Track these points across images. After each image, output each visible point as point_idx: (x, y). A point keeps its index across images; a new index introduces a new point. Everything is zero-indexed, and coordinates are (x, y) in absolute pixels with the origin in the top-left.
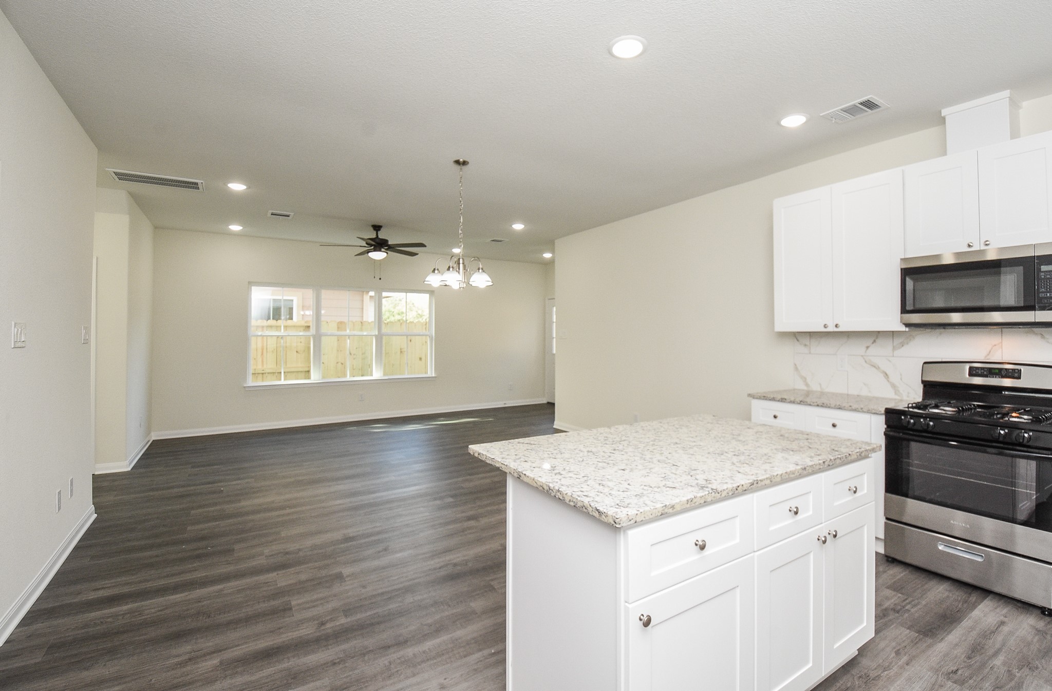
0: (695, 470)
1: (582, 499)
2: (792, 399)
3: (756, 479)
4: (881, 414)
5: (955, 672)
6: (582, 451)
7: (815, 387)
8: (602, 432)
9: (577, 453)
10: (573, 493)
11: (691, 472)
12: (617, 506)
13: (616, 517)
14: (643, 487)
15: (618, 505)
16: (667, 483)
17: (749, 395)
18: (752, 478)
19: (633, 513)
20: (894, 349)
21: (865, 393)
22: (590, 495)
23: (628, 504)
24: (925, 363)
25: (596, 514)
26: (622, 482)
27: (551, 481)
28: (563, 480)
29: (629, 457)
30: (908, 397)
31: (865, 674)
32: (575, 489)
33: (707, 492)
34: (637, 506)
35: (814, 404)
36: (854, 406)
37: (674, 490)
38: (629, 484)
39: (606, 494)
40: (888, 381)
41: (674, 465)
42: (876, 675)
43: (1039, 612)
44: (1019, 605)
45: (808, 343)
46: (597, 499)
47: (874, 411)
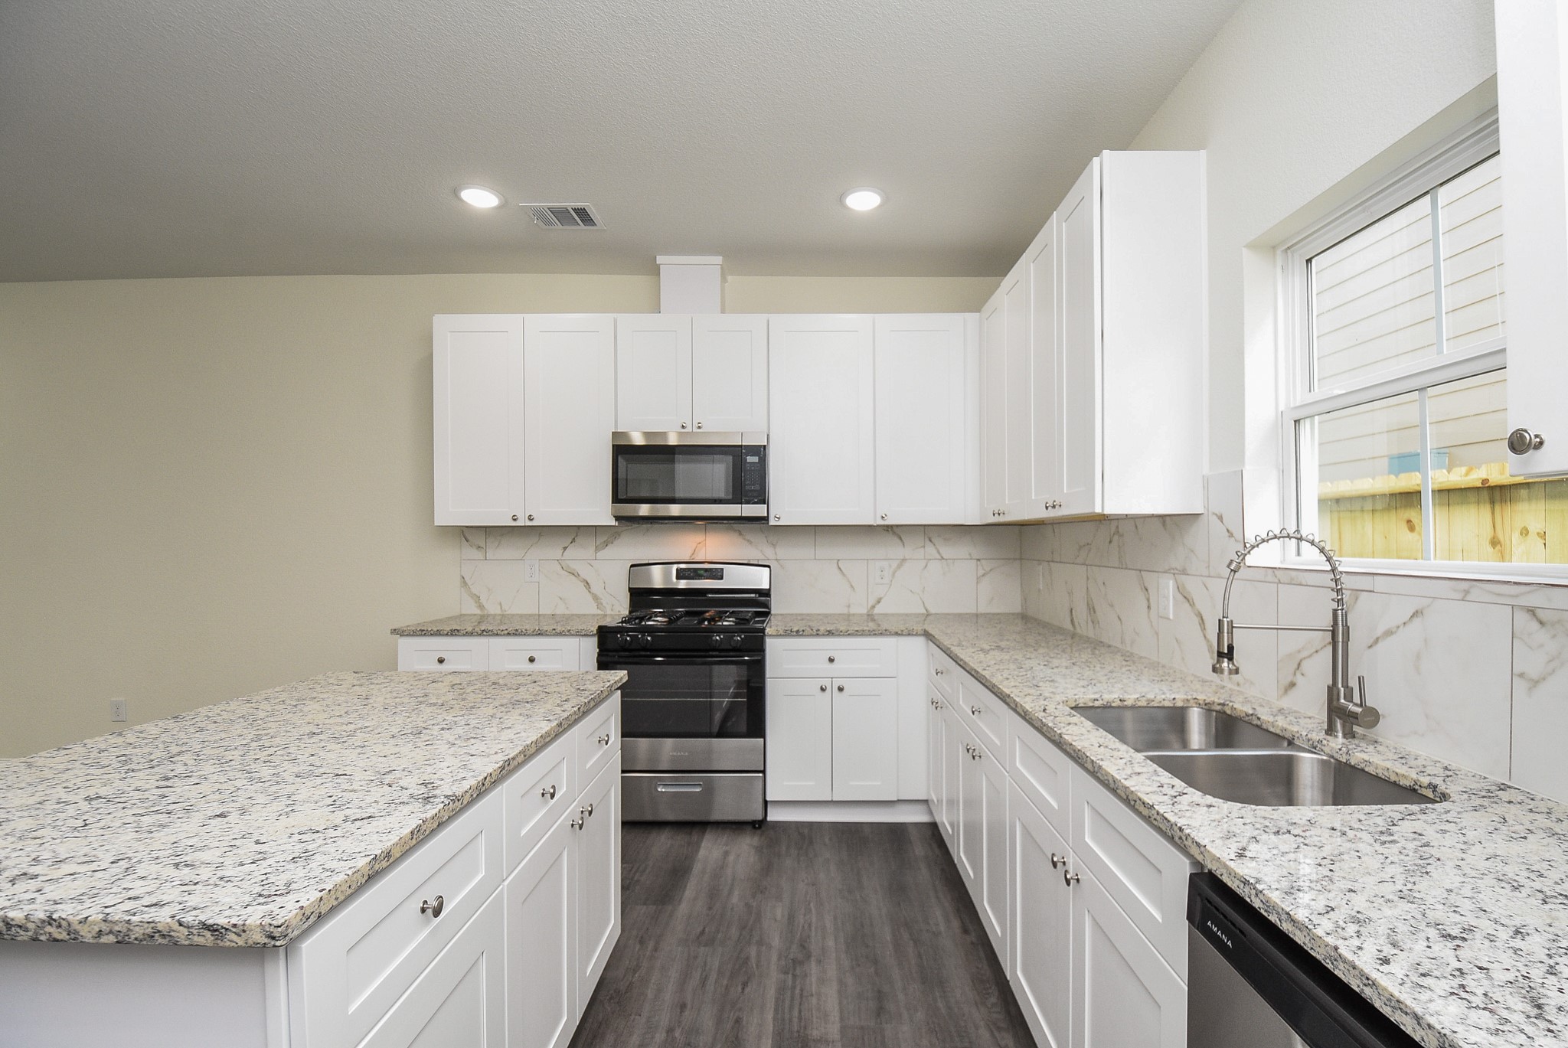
0: (389, 772)
1: (146, 917)
2: (469, 629)
3: (506, 758)
4: (593, 635)
5: (702, 933)
6: (67, 803)
7: (492, 609)
8: (103, 746)
9: (56, 811)
10: (107, 911)
11: (383, 778)
12: (262, 900)
13: (275, 923)
14: (296, 837)
15: (260, 895)
16: (348, 812)
17: (394, 632)
18: (501, 759)
19: (312, 899)
20: (597, 549)
21: (561, 610)
22: (166, 899)
23: (288, 885)
24: (632, 566)
25: (208, 939)
26: (237, 843)
27: (8, 904)
28: (48, 888)
29: (218, 786)
30: (612, 610)
31: (615, 991)
32: (109, 900)
33: (442, 805)
34: (312, 881)
35: (503, 633)
36: (559, 629)
37: (374, 823)
38: (257, 842)
39: (211, 882)
40: (590, 592)
41: (338, 775)
42: (628, 983)
43: (749, 828)
44: (734, 827)
45: (482, 544)
46: (192, 901)
47: (584, 633)
